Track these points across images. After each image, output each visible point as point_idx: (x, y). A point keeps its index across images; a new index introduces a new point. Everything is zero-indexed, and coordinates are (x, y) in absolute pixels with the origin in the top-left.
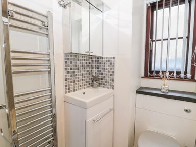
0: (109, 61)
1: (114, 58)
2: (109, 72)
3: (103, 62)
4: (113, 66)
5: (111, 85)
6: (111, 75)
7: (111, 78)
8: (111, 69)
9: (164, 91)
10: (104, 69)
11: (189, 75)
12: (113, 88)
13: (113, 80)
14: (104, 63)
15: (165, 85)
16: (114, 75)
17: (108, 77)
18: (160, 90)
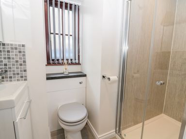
0: (16, 49)
1: (23, 46)
2: (17, 61)
3: (6, 50)
4: (24, 55)
5: (22, 77)
6: (21, 65)
7: (21, 68)
8: (20, 59)
9: (66, 73)
10: (9, 58)
11: (77, 61)
12: (26, 80)
13: (25, 71)
14: (8, 52)
15: (66, 69)
16: (25, 65)
17: (18, 68)
18: (63, 73)
